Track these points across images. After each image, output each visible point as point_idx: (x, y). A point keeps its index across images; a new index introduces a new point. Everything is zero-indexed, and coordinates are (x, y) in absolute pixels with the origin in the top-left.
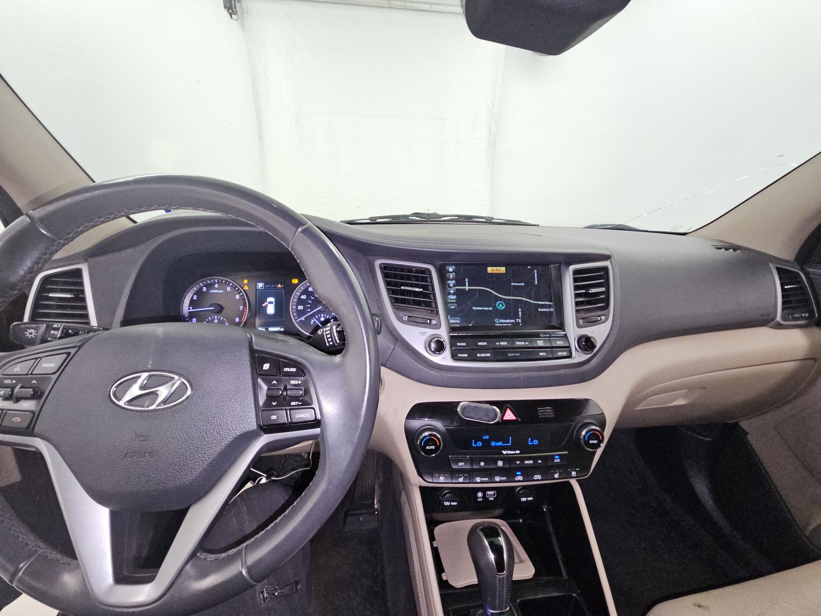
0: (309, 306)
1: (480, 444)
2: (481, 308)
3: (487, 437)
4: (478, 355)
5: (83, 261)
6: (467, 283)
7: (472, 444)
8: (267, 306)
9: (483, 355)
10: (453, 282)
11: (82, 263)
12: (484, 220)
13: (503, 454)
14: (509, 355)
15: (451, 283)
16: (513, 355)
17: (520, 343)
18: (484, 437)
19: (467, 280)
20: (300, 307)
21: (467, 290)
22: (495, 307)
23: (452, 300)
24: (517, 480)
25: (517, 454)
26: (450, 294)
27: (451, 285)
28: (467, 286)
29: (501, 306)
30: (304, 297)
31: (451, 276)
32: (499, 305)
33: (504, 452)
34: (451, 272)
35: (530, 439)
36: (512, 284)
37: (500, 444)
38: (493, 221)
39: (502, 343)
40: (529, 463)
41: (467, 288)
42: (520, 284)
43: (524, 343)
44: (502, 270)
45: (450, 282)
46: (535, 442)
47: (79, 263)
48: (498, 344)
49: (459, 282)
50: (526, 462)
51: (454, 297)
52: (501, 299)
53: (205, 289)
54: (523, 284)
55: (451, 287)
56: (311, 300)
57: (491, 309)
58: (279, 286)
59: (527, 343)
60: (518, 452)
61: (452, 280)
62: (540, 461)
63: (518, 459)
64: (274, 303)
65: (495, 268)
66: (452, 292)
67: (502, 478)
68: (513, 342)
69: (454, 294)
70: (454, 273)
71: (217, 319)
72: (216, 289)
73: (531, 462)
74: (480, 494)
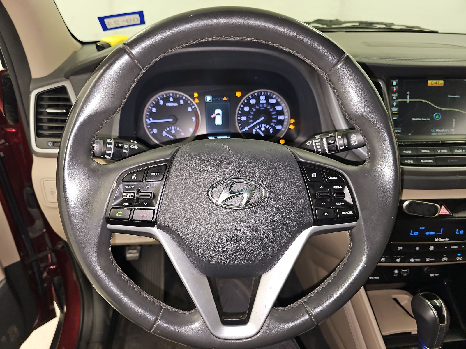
0: (251, 117)
1: (416, 233)
2: (420, 119)
3: (423, 228)
4: (422, 161)
5: (65, 79)
6: (408, 96)
7: (410, 233)
8: (215, 117)
9: (426, 161)
10: (396, 95)
11: (64, 80)
12: (384, 26)
13: (435, 241)
14: (449, 161)
15: (395, 96)
16: (452, 161)
17: (458, 151)
18: (421, 228)
19: (408, 93)
20: (244, 119)
21: (408, 102)
22: (432, 118)
23: (395, 111)
24: (443, 260)
25: (446, 241)
26: (393, 106)
27: (394, 98)
28: (408, 98)
29: (437, 117)
30: (247, 109)
31: (395, 89)
32: (436, 116)
33: (436, 240)
34: (394, 86)
35: (457, 230)
36: (449, 96)
37: (433, 233)
38: (393, 27)
39: (443, 151)
40: (455, 248)
41: (408, 100)
42: (456, 97)
43: (461, 151)
44: (441, 82)
45: (393, 95)
46: (462, 232)
47: (61, 81)
48: (439, 151)
49: (402, 95)
50: (452, 247)
51: (396, 109)
52: (438, 110)
53: (161, 103)
54: (459, 97)
55: (394, 100)
56: (253, 111)
57: (428, 119)
58: (225, 99)
59: (464, 151)
60: (447, 239)
61: (395, 93)
62: (463, 246)
63: (446, 245)
64: (221, 115)
65: (434, 81)
66: (395, 104)
67: (431, 259)
68: (451, 150)
69: (396, 106)
70: (397, 87)
71: (175, 129)
72: (171, 102)
73: (457, 247)
74: (396, 272)
